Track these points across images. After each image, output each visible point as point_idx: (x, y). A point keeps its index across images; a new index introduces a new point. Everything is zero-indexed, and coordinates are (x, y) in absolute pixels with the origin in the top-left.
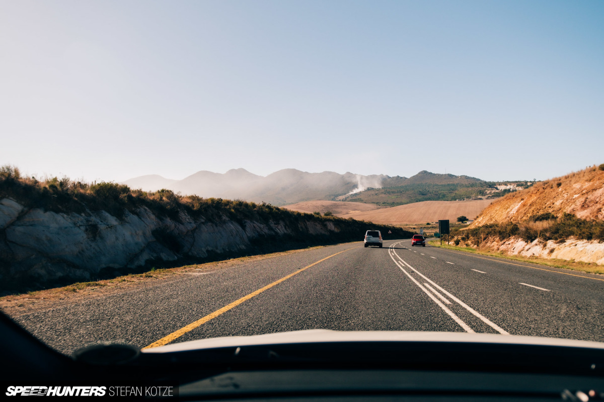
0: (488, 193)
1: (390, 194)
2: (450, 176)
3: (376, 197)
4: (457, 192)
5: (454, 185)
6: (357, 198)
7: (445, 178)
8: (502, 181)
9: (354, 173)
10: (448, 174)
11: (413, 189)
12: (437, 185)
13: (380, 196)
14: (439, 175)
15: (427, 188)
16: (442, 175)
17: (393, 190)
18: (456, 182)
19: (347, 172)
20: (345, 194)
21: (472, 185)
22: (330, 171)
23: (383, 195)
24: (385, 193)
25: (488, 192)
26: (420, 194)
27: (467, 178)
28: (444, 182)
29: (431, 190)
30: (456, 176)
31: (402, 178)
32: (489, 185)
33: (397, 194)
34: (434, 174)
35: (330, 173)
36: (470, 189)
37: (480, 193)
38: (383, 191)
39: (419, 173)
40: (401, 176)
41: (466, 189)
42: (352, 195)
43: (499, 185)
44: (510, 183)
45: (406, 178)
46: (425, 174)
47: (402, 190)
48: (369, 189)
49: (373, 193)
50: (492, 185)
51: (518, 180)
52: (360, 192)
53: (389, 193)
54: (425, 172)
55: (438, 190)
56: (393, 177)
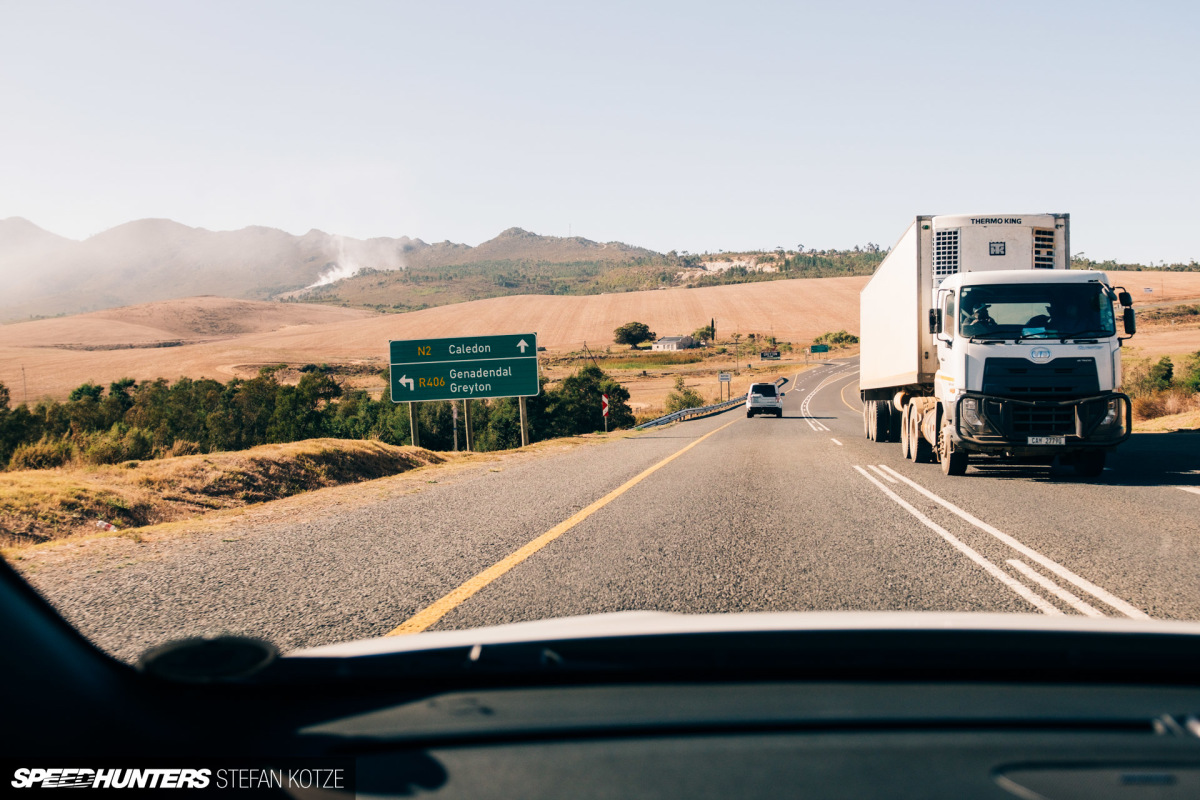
0: (683, 278)
1: (418, 283)
2: (583, 242)
3: (379, 291)
4: (599, 278)
5: (592, 263)
6: (329, 296)
7: (569, 248)
8: (716, 251)
9: (331, 234)
10: (577, 238)
11: (483, 273)
12: (548, 264)
13: (392, 288)
14: (552, 239)
15: (522, 271)
16: (562, 239)
17: (428, 274)
18: (595, 257)
19: (312, 230)
20: (302, 287)
21: (640, 262)
22: (265, 225)
23: (400, 287)
24: (405, 282)
25: (685, 276)
26: (501, 285)
27: (623, 247)
28: (567, 258)
29: (531, 275)
30: (595, 244)
31: (456, 246)
32: (685, 260)
33: (438, 283)
34: (541, 238)
35: (264, 230)
36: (635, 270)
37: (663, 279)
38: (401, 275)
39: (503, 235)
40: (455, 241)
41: (623, 271)
42: (318, 287)
43: (711, 260)
44: (740, 256)
45: (468, 247)
46: (517, 237)
47: (451, 274)
48: (364, 273)
49: (374, 280)
50: (690, 262)
51: (757, 250)
52: (341, 281)
53: (416, 280)
54: (518, 231)
55: (550, 274)
56: (435, 245)
